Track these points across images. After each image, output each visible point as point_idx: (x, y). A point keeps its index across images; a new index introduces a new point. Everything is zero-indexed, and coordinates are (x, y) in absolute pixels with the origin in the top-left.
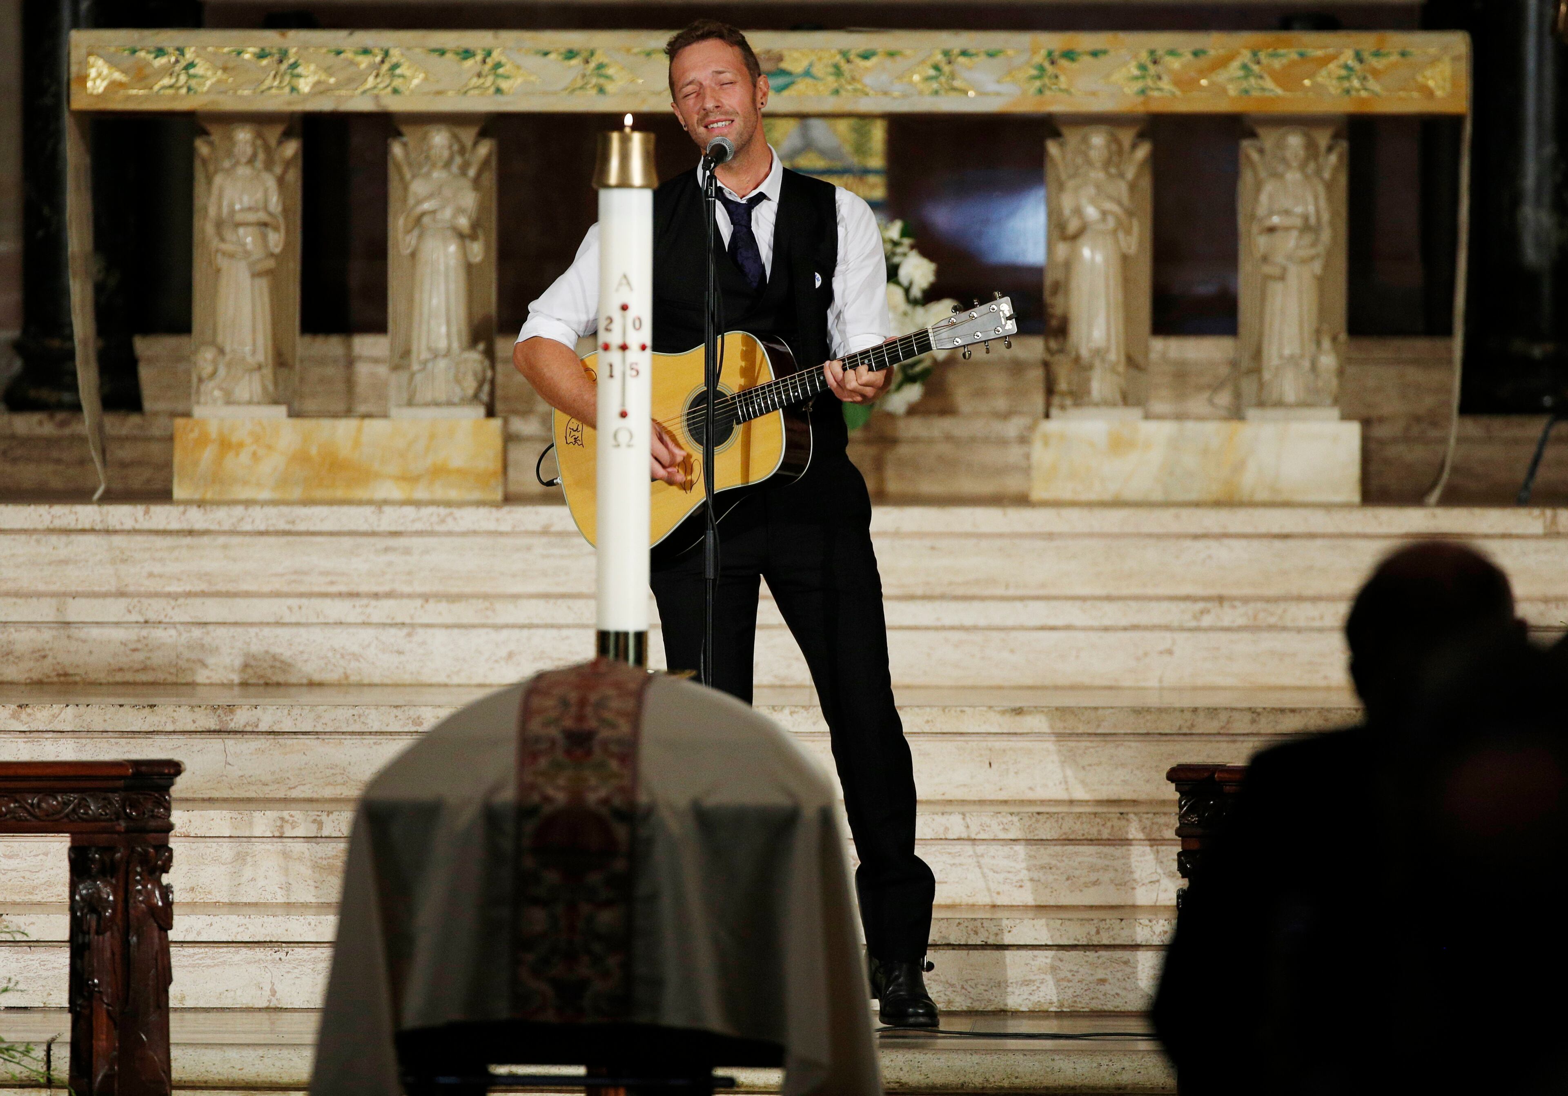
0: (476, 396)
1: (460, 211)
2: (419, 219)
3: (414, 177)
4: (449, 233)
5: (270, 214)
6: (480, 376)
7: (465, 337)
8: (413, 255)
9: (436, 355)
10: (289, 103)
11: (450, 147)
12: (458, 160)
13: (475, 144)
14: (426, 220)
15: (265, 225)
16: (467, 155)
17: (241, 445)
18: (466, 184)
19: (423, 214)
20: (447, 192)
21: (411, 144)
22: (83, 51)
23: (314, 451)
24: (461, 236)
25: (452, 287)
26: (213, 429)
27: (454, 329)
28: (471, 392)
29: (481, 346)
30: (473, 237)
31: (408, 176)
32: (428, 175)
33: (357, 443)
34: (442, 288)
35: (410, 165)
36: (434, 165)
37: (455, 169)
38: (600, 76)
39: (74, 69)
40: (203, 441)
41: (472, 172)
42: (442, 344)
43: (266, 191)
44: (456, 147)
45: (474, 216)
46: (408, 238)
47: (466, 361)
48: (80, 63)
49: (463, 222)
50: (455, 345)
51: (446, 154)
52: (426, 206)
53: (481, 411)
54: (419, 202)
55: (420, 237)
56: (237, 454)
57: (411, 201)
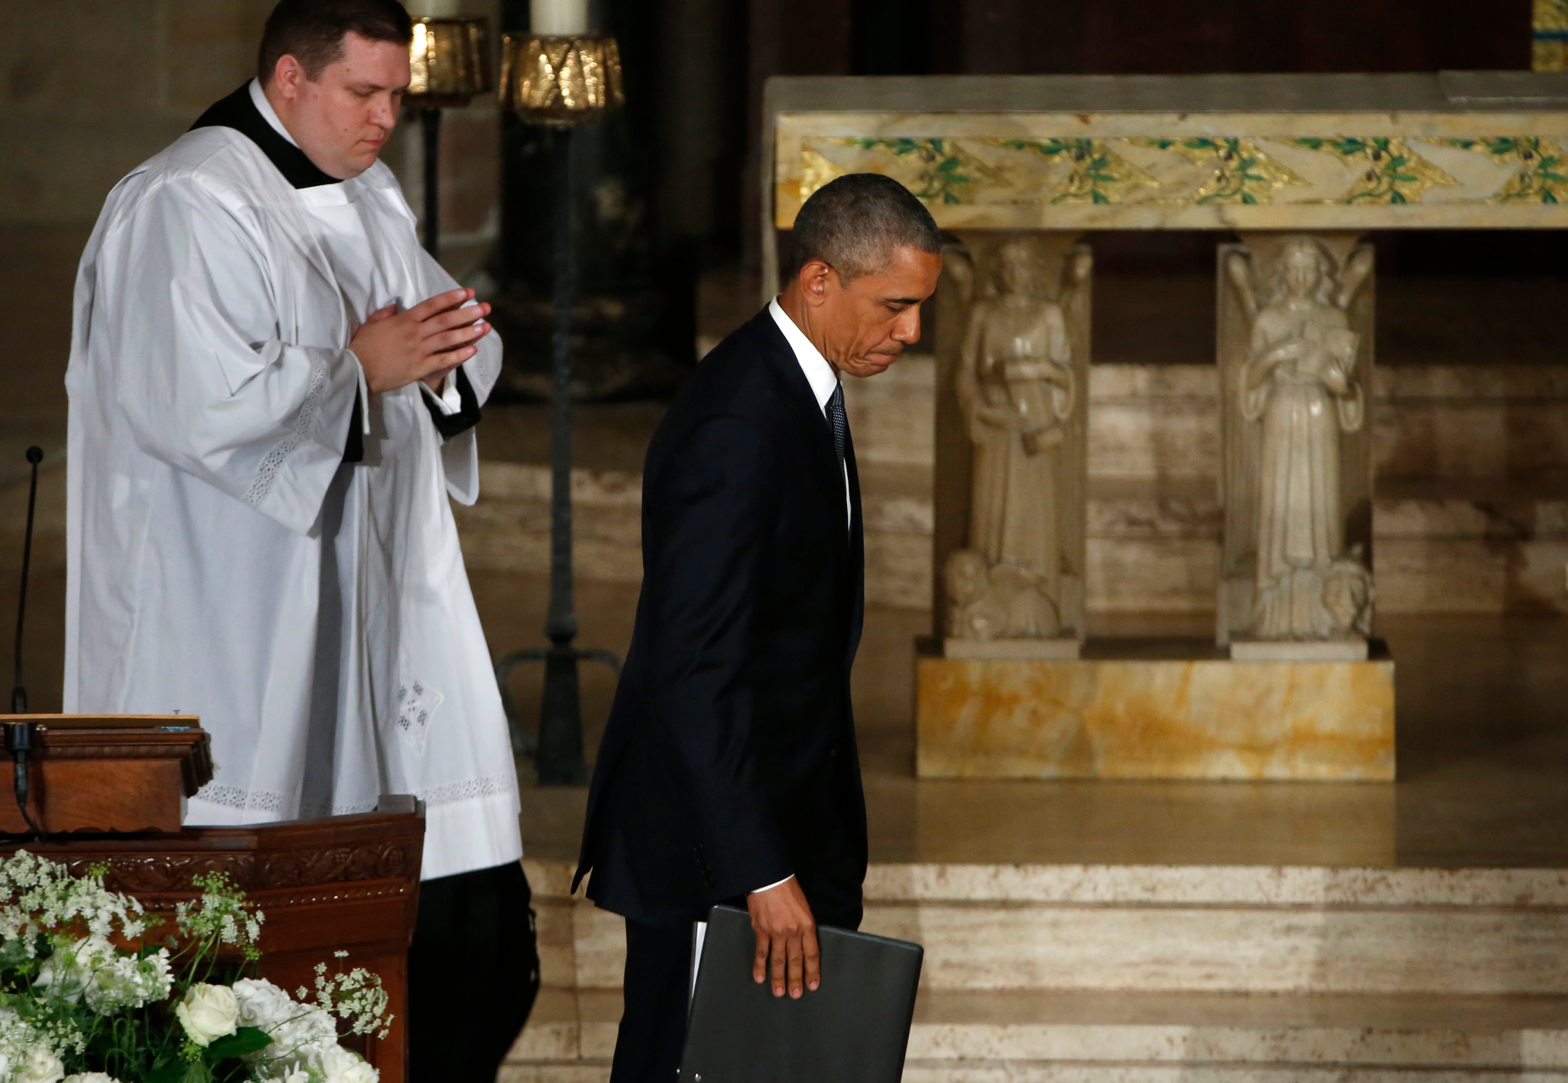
0: (1354, 628)
1: (1332, 360)
2: (1270, 373)
3: (1260, 307)
4: (1315, 391)
5: (1056, 365)
6: (1360, 598)
7: (1336, 540)
8: (1261, 420)
9: (1294, 567)
10: (1093, 219)
11: (1317, 269)
12: (1327, 284)
14: (1279, 373)
15: (1048, 380)
16: (1338, 276)
17: (1014, 699)
18: (1338, 319)
19: (1277, 364)
20: (1313, 333)
22: (796, 144)
23: (1120, 708)
24: (1330, 394)
25: (1319, 469)
26: (974, 674)
27: (1321, 531)
28: (1346, 621)
29: (1357, 550)
30: (1350, 395)
31: (1251, 304)
32: (1282, 306)
33: (1182, 698)
34: (1305, 471)
35: (1255, 288)
36: (1291, 292)
37: (1321, 297)
38: (1546, 175)
39: (782, 170)
40: (961, 693)
41: (1343, 300)
42: (1303, 552)
43: (1049, 331)
44: (1324, 267)
46: (1252, 397)
47: (1338, 576)
48: (791, 162)
49: (1336, 377)
50: (1323, 553)
51: (1311, 277)
52: (1281, 353)
53: (1362, 649)
54: (1269, 348)
55: (1272, 395)
56: (1010, 713)
57: (1258, 343)
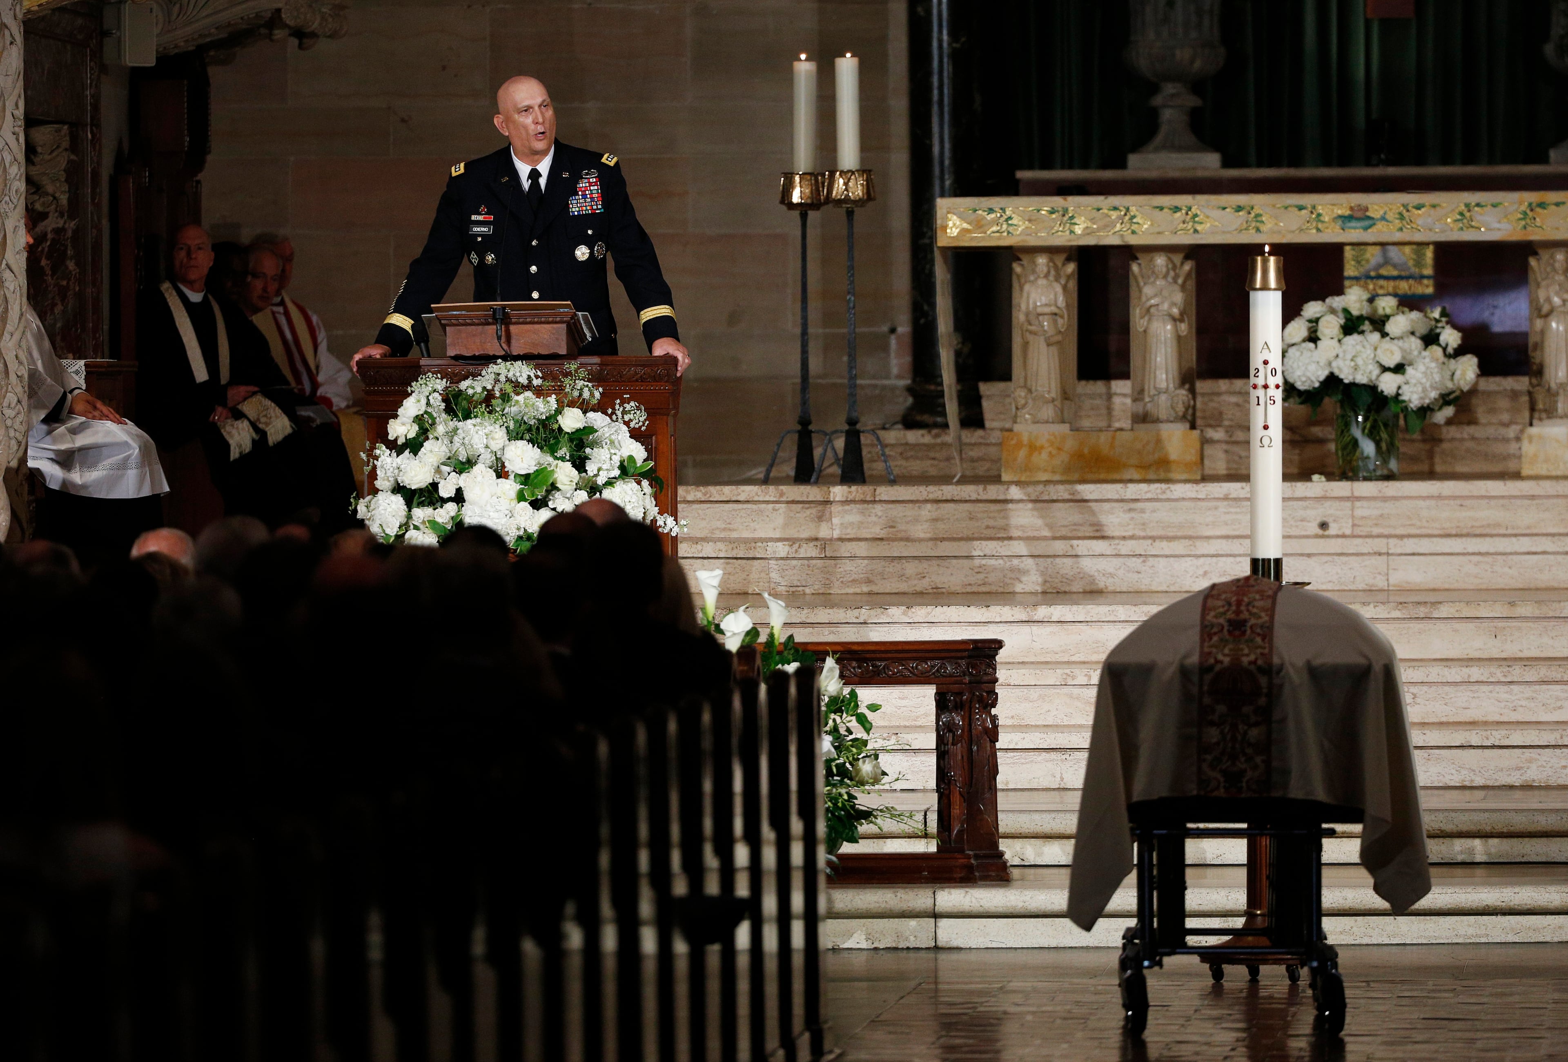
0: (1184, 417)
1: (1174, 304)
2: (1148, 310)
3: (1145, 284)
4: (1167, 318)
5: (1058, 308)
6: (1186, 404)
7: (1177, 382)
8: (1145, 331)
9: (1159, 392)
10: (1070, 241)
11: (1167, 266)
12: (1172, 273)
13: (1182, 264)
14: (1152, 310)
15: (1056, 314)
16: (1177, 271)
17: (1042, 447)
18: (1177, 288)
19: (1151, 306)
20: (1165, 293)
21: (1143, 265)
22: (945, 211)
23: (1086, 451)
24: (1174, 320)
25: (1169, 350)
26: (1025, 439)
27: (1170, 376)
28: (1181, 414)
29: (1187, 386)
30: (1182, 320)
31: (1142, 284)
32: (1154, 282)
33: (1112, 446)
34: (1163, 350)
35: (1143, 277)
36: (1157, 277)
37: (1170, 279)
38: (1257, 221)
39: (939, 222)
40: (1019, 445)
41: (1180, 281)
42: (1163, 385)
43: (1056, 295)
44: (1170, 266)
45: (1182, 308)
46: (1142, 321)
47: (1178, 395)
48: (943, 218)
49: (1175, 311)
50: (1171, 386)
51: (1164, 270)
52: (1153, 302)
53: (1188, 425)
54: (1148, 300)
55: (1150, 320)
56: (1040, 453)
57: (1144, 299)
